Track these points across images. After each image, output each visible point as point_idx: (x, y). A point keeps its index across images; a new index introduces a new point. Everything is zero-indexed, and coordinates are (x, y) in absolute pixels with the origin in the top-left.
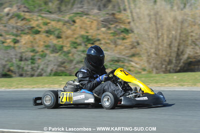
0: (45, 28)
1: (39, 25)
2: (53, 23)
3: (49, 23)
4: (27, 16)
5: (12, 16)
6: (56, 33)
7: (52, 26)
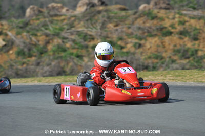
0: (179, 28)
1: (174, 24)
2: (193, 21)
3: (187, 22)
4: (162, 13)
5: (141, 14)
6: (192, 34)
7: (190, 25)
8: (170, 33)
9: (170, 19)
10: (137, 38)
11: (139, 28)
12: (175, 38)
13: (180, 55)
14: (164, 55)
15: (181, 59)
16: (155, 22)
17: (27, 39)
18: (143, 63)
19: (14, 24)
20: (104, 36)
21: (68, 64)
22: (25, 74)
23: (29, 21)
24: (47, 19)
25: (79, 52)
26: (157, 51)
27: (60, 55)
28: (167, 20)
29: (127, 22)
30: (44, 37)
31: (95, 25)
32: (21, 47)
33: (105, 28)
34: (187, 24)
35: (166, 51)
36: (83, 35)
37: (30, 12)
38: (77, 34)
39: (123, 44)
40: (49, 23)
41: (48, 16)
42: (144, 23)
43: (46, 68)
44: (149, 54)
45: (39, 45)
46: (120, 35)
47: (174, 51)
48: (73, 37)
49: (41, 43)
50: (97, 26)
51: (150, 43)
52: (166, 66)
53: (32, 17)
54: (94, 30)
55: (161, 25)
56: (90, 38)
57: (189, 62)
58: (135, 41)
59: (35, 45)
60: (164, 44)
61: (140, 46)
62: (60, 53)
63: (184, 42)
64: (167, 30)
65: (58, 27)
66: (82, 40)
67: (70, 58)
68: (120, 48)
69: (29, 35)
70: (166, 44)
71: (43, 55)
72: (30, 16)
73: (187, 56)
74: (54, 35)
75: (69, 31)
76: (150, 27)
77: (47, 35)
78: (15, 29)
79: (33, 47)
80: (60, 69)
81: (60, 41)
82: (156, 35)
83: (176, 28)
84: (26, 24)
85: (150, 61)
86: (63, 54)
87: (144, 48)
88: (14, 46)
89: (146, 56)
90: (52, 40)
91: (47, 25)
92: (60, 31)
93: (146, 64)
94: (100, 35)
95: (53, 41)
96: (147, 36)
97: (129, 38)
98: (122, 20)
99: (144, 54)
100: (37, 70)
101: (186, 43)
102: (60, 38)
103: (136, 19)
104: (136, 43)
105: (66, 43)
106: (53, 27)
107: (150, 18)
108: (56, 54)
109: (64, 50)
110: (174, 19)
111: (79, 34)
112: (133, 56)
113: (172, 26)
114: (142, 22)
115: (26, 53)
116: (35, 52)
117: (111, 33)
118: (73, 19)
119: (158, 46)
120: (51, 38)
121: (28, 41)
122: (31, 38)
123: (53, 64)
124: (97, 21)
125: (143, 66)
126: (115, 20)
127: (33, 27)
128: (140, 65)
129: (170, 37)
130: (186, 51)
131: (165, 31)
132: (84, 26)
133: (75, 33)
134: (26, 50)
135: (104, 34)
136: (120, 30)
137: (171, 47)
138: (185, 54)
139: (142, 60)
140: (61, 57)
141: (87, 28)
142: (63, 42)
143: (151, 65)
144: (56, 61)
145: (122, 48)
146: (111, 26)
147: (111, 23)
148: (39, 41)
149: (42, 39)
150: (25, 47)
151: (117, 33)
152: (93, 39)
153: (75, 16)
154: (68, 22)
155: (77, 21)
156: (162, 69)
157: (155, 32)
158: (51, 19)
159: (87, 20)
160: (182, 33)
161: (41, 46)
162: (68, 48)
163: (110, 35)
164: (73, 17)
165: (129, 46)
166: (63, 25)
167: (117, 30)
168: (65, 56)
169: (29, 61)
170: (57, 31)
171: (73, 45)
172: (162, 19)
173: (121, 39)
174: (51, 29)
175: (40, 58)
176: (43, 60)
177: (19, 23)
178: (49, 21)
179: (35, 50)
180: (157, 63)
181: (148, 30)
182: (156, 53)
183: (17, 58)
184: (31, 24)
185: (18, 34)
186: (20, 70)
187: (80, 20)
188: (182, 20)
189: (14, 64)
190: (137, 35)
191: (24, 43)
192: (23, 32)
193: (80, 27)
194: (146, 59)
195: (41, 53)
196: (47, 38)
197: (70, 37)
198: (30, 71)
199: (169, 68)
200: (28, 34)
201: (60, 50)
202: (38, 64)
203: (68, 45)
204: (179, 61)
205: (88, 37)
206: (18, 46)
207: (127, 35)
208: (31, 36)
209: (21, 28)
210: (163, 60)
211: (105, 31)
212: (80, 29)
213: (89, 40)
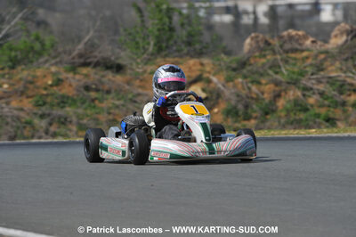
19: (223, 64)
23: (248, 59)
25: (330, 113)
27: (297, 118)
30: (272, 86)
32: (233, 103)
37: (251, 45)
38: (328, 82)
40: (281, 64)
41: (281, 51)
45: (264, 99)
48: (321, 87)
53: (254, 52)
59: (257, 99)
62: (298, 113)
65: (296, 70)
71: (268, 117)
72: (249, 52)
74: (288, 83)
75: (314, 77)
77: (277, 83)
78: (225, 73)
81: (299, 93)
84: (243, 64)
86: (302, 116)
88: (220, 100)
90: (286, 91)
92: (299, 77)
95: (286, 93)
102: (299, 88)
105: (309, 96)
106: (287, 70)
111: (331, 81)
115: (240, 113)
118: (322, 56)
120: (283, 88)
121: (244, 93)
122: (249, 88)
127: (255, 69)
134: (240, 107)
142: (304, 95)
148: (263, 93)
149: (268, 89)
150: (238, 101)
153: (326, 52)
154: (314, 62)
155: (329, 59)
158: (285, 55)
161: (267, 101)
162: (312, 106)
164: (322, 53)
166: (305, 67)
168: (307, 120)
170: (295, 77)
171: (321, 100)
177: (231, 62)
178: (282, 60)
183: (225, 120)
184: (250, 65)
185: (229, 80)
191: (238, 96)
192: (237, 78)
195: (267, 114)
196: (277, 89)
197: (316, 87)
200: (245, 81)
203: (311, 101)
206: (228, 100)
208: (250, 85)
209: (234, 70)
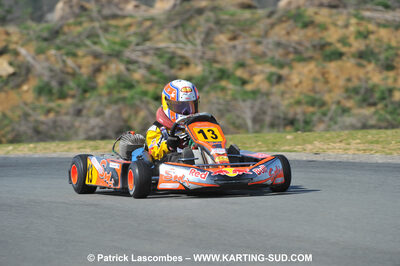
8: (339, 55)
9: (339, 27)
10: (273, 64)
11: (279, 44)
12: (349, 64)
13: (358, 98)
14: (327, 97)
15: (360, 106)
16: (310, 32)
17: (57, 62)
18: (285, 114)
20: (208, 60)
21: (136, 113)
22: (53, 133)
24: (97, 24)
26: (313, 90)
28: (332, 29)
29: (254, 32)
31: (190, 37)
33: (211, 42)
34: (372, 37)
35: (330, 91)
36: (167, 56)
39: (245, 76)
42: (288, 33)
43: (94, 121)
44: (297, 96)
46: (241, 57)
47: (347, 90)
49: (85, 72)
50: (195, 39)
51: (299, 74)
52: (331, 119)
54: (189, 47)
55: (321, 38)
56: (181, 63)
57: (375, 113)
58: (270, 69)
60: (327, 76)
61: (280, 79)
63: (367, 73)
64: (332, 48)
66: (165, 67)
67: (142, 101)
68: (239, 83)
69: (62, 55)
70: (332, 76)
73: (371, 101)
76: (300, 43)
79: (70, 77)
80: (122, 124)
82: (311, 58)
83: (350, 45)
85: (299, 110)
87: (288, 83)
89: (292, 101)
91: (98, 36)
93: (291, 115)
94: (201, 58)
96: (293, 60)
97: (259, 63)
98: (246, 27)
99: (287, 96)
100: (77, 124)
101: (370, 75)
103: (273, 26)
104: (272, 74)
107: (300, 25)
108: (115, 92)
109: (130, 86)
110: (346, 26)
112: (264, 99)
113: (343, 41)
114: (283, 32)
116: (72, 89)
117: (223, 53)
119: (315, 80)
123: (108, 112)
124: (195, 30)
125: (285, 119)
126: (231, 28)
128: (279, 118)
129: (339, 63)
130: (371, 91)
131: (328, 50)
132: (170, 39)
133: (151, 52)
135: (210, 54)
136: (239, 48)
137: (341, 82)
138: (367, 96)
139: (283, 108)
140: (124, 99)
141: (175, 42)
143: (300, 117)
144: (114, 108)
145: (244, 82)
146: (222, 38)
147: (222, 32)
151: (234, 53)
152: (187, 64)
156: (322, 126)
157: (310, 53)
159: (176, 27)
160: (363, 56)
163: (220, 58)
165: (258, 79)
167: (234, 47)
169: (59, 106)
172: (324, 28)
173: (242, 65)
174: (105, 44)
175: (82, 100)
176: (88, 103)
179: (72, 84)
180: (313, 114)
181: (295, 48)
182: (312, 94)
186: (43, 123)
187: (162, 27)
188: (362, 29)
189: (31, 112)
190: (273, 58)
193: (162, 41)
194: (291, 105)
198: (61, 127)
199: (336, 123)
201: (122, 84)
202: (79, 113)
204: (356, 111)
205: (178, 60)
207: (253, 58)
210: (324, 109)
211: (212, 49)
212: (162, 45)
213: (179, 66)
